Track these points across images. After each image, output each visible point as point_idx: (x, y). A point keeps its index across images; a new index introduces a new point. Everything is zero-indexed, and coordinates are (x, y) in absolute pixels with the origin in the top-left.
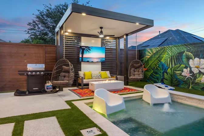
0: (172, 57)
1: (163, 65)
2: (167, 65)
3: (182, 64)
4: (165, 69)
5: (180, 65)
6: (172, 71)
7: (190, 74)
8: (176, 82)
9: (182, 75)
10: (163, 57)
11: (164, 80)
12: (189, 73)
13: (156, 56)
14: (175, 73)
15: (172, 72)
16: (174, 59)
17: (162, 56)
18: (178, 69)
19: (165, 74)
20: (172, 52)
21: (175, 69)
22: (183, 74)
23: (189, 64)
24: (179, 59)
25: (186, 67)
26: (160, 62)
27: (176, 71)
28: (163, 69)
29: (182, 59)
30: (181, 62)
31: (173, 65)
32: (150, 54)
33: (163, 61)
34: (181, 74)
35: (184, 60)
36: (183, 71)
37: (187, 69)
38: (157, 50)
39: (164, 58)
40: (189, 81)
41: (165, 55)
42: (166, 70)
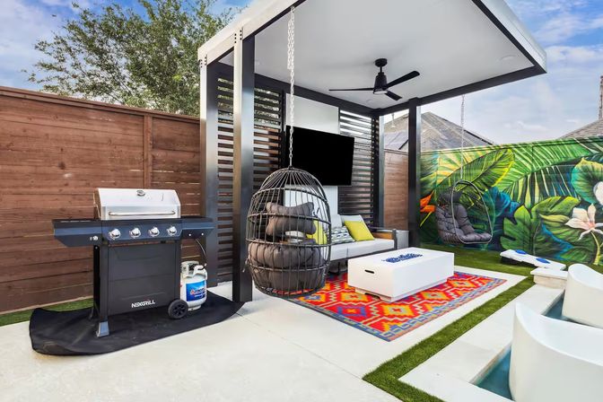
0: (533, 174)
1: (498, 198)
2: (515, 196)
3: (568, 195)
4: (509, 207)
5: (563, 198)
6: (533, 213)
7: (596, 222)
8: (547, 244)
9: (568, 227)
10: (499, 176)
11: (502, 239)
12: (594, 220)
13: (473, 172)
14: (543, 219)
15: (531, 217)
16: (540, 180)
17: (495, 171)
18: (555, 209)
19: (507, 222)
20: (533, 160)
21: (545, 209)
22: (571, 223)
23: (594, 197)
24: (558, 180)
25: (584, 205)
26: (489, 187)
27: (547, 213)
28: (497, 209)
29: (568, 180)
30: (564, 188)
31: (537, 199)
32: (452, 166)
33: (499, 186)
34: (563, 225)
35: (577, 183)
36: (570, 215)
37: (587, 210)
38: (480, 154)
39: (503, 177)
40: (592, 243)
41: (506, 170)
42: (511, 210)
